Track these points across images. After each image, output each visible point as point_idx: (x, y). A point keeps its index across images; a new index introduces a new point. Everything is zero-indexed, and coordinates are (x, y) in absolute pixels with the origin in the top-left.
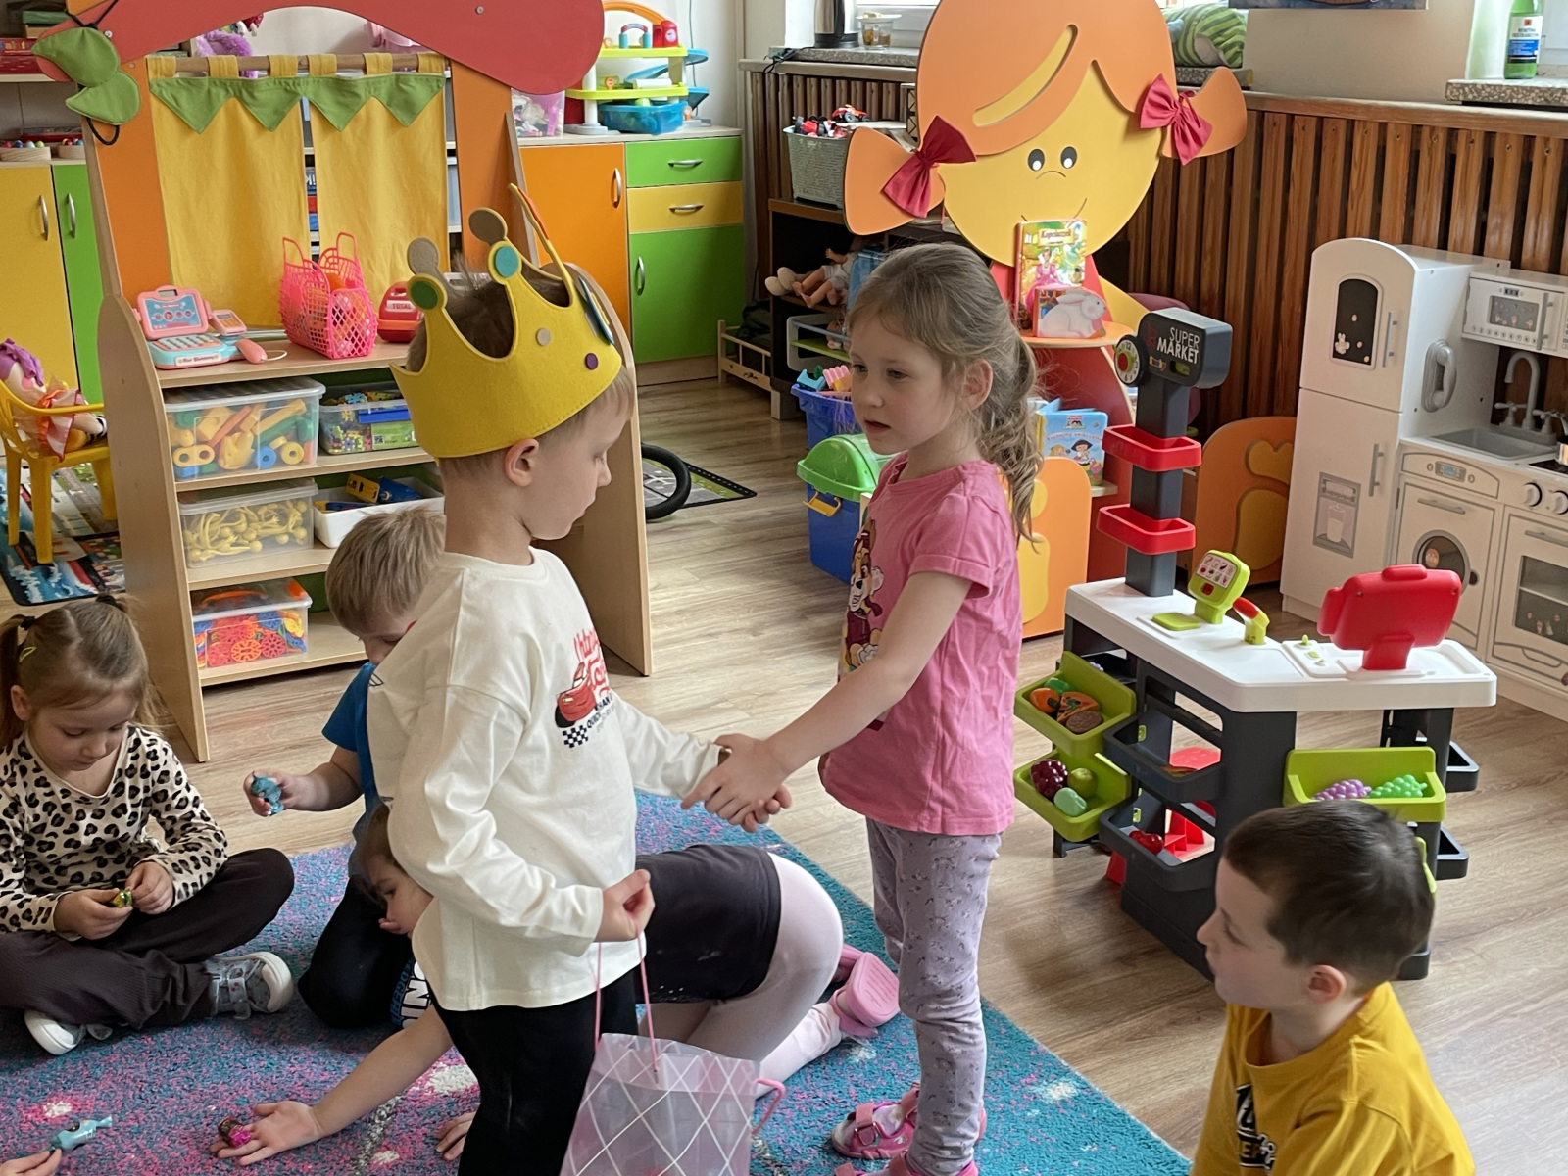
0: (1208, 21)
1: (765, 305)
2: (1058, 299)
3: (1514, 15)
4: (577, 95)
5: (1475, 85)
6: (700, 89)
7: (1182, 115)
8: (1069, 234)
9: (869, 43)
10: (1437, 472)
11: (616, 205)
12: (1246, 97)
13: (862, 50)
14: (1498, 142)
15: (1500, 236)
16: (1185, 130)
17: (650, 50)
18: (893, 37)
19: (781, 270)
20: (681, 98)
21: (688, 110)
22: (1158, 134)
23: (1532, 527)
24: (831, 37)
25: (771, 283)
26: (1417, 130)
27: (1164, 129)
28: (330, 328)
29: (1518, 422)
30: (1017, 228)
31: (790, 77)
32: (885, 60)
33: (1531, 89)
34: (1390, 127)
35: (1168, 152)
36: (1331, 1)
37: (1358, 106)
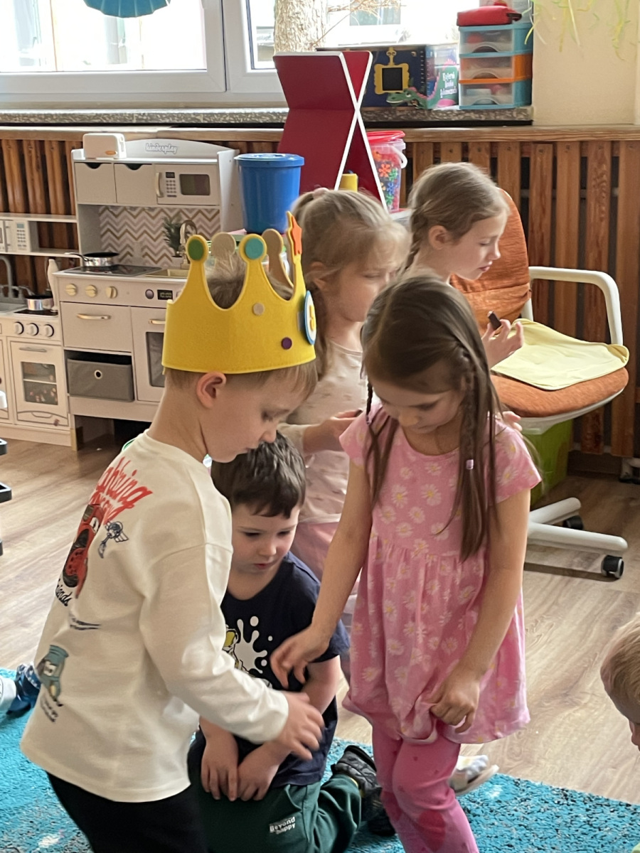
23: (23, 346)
29: (6, 295)
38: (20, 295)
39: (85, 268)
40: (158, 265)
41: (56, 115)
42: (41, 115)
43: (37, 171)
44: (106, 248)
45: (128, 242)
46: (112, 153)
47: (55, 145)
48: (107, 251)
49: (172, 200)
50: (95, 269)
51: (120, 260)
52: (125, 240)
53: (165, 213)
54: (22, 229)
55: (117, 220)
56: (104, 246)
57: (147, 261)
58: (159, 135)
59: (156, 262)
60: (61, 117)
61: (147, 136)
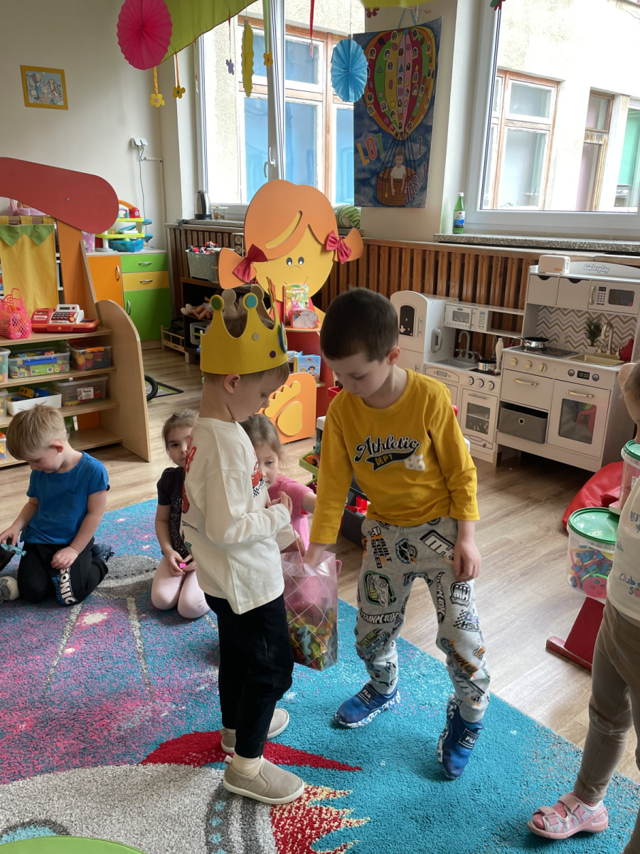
0: (347, 211)
1: (180, 319)
2: (300, 314)
3: (455, 210)
4: (99, 236)
5: (443, 236)
6: (149, 235)
7: (341, 245)
8: (302, 289)
9: (216, 218)
10: (438, 374)
11: (118, 280)
12: (363, 240)
13: (214, 220)
14: (453, 256)
15: (454, 290)
16: (342, 251)
17: (129, 219)
18: (226, 216)
19: (187, 305)
20: (142, 238)
21: (145, 243)
22: (332, 253)
23: (471, 392)
24: (201, 215)
25: (183, 310)
26: (424, 252)
27: (334, 251)
28: (12, 327)
29: (464, 356)
30: (283, 287)
31: (186, 231)
32: (224, 225)
33: (463, 237)
34: (415, 251)
35: (336, 260)
36: (391, 204)
37: (403, 243)
38: (473, 358)
39: (524, 347)
40: (576, 350)
42: (508, 239)
44: (539, 334)
45: (556, 331)
46: (560, 270)
47: (515, 261)
48: (541, 337)
49: (600, 307)
50: (531, 349)
51: (549, 344)
52: (554, 330)
53: (590, 315)
54: (483, 316)
55: (551, 316)
56: (538, 332)
57: (568, 346)
58: (596, 259)
59: (575, 348)
60: (523, 242)
61: (586, 259)
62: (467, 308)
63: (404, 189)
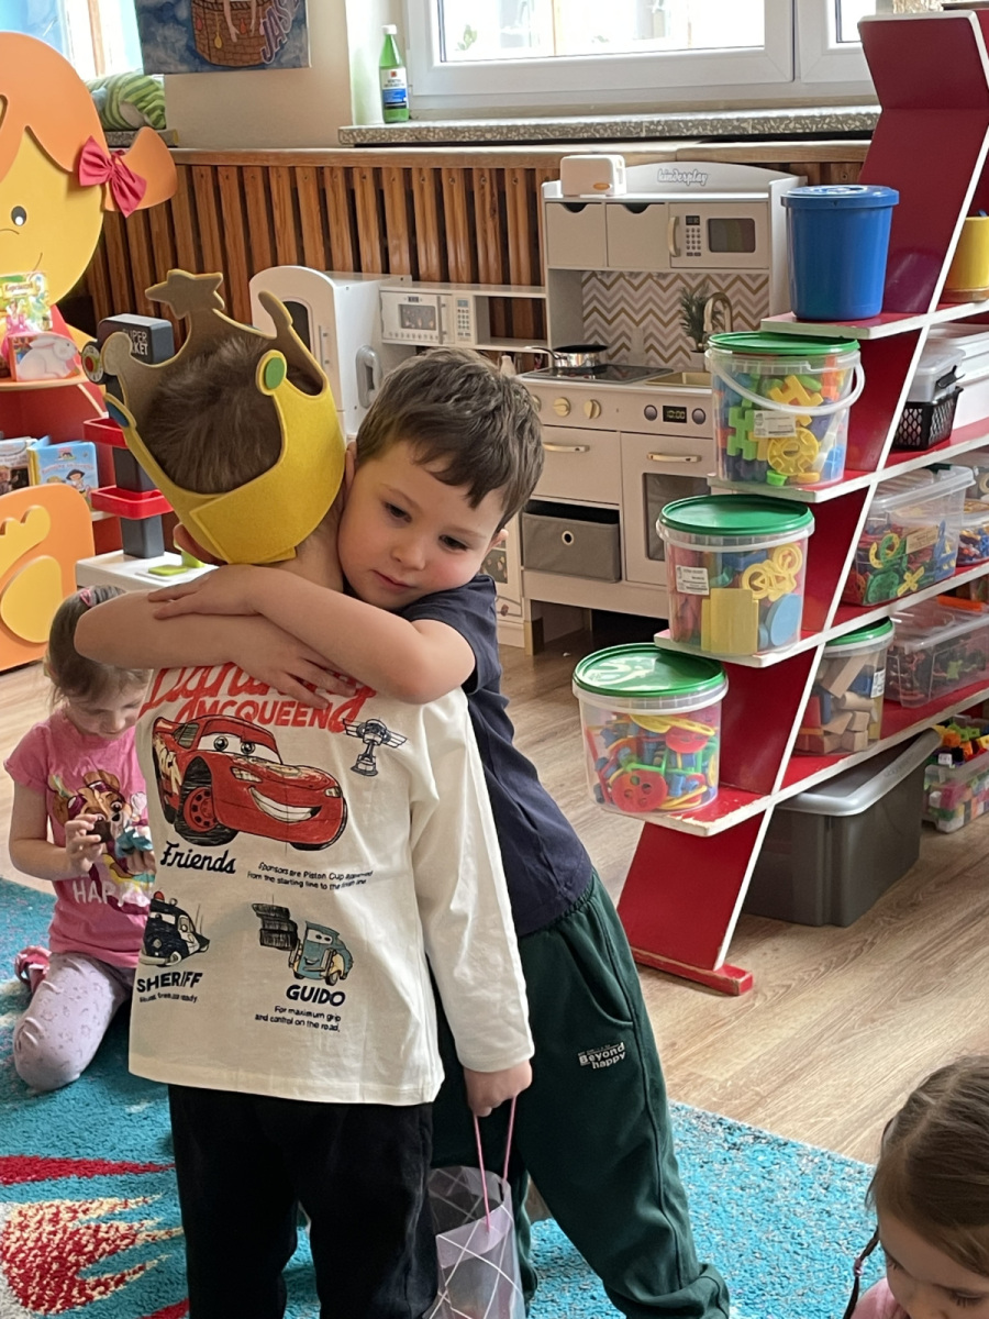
0: (128, 88)
2: (31, 344)
3: (382, 68)
5: (360, 130)
7: (117, 172)
8: (31, 286)
14: (385, 175)
15: (400, 258)
16: (122, 185)
22: (98, 190)
26: (320, 171)
27: (103, 185)
33: (403, 130)
34: (298, 170)
35: (110, 207)
36: (232, 64)
37: (268, 155)
39: (556, 369)
40: (669, 365)
41: (524, 126)
42: (502, 127)
43: (493, 216)
44: (590, 337)
45: (623, 328)
46: (603, 186)
47: (520, 176)
48: (591, 343)
49: (693, 262)
50: (570, 372)
51: (611, 357)
52: (619, 326)
53: (684, 281)
54: (465, 309)
55: (609, 293)
56: (586, 335)
57: (652, 358)
58: (679, 156)
59: (666, 361)
60: (533, 131)
61: (660, 157)
62: (427, 295)
63: (258, 24)
